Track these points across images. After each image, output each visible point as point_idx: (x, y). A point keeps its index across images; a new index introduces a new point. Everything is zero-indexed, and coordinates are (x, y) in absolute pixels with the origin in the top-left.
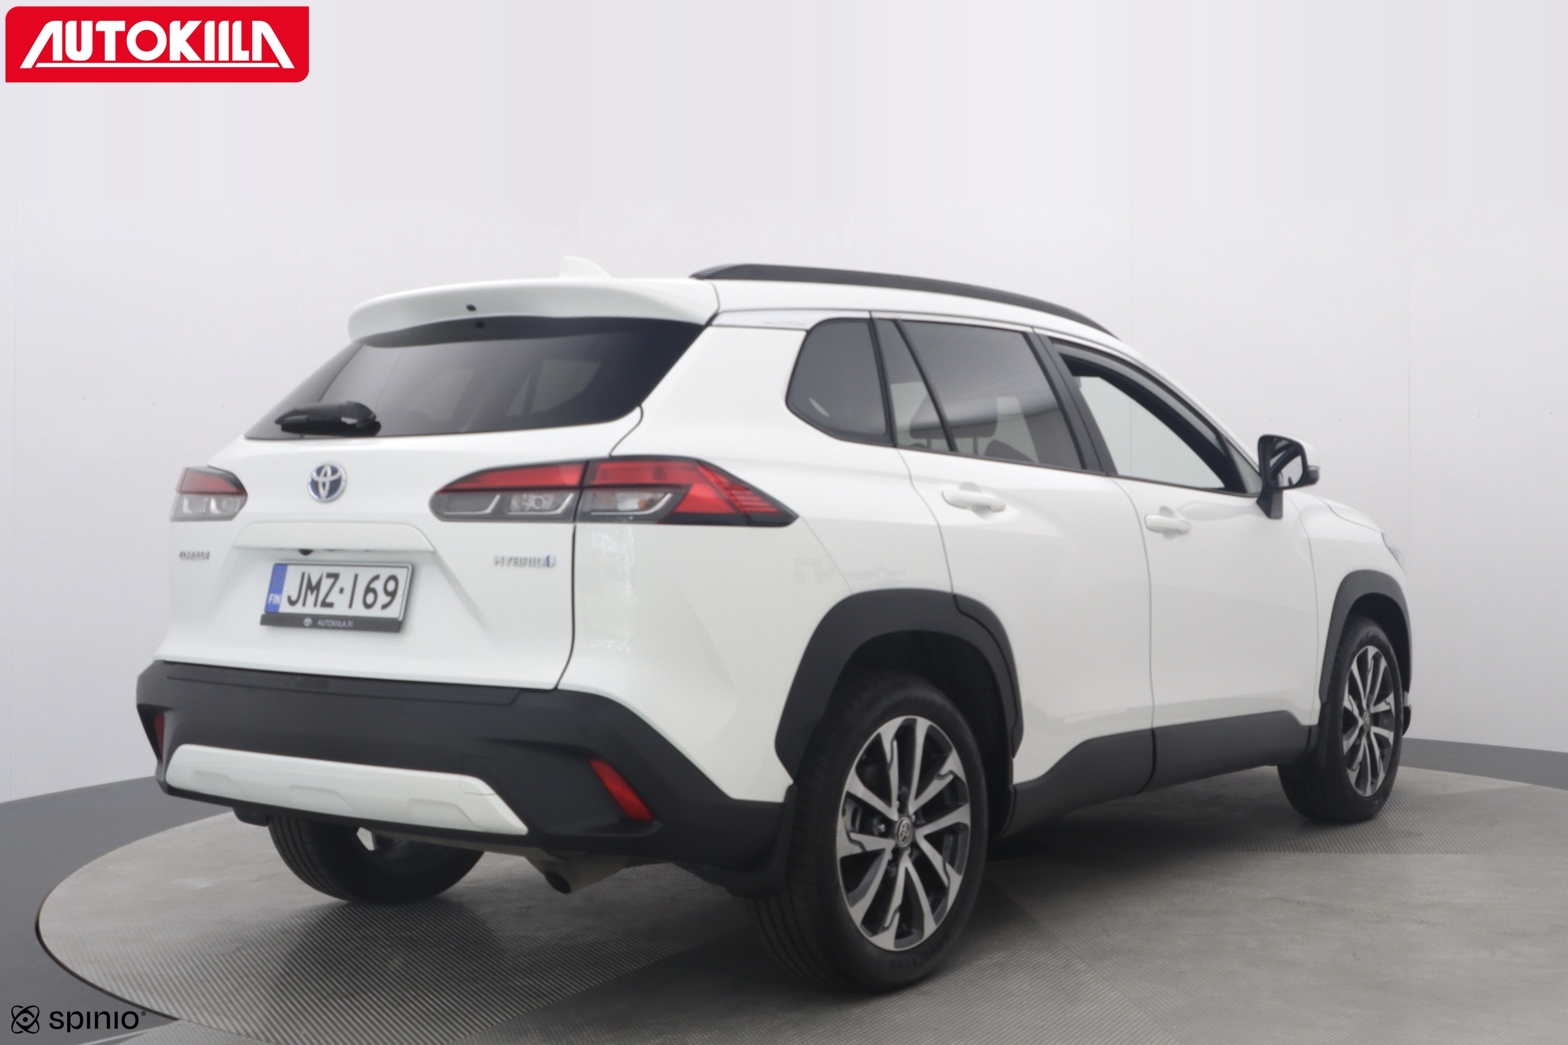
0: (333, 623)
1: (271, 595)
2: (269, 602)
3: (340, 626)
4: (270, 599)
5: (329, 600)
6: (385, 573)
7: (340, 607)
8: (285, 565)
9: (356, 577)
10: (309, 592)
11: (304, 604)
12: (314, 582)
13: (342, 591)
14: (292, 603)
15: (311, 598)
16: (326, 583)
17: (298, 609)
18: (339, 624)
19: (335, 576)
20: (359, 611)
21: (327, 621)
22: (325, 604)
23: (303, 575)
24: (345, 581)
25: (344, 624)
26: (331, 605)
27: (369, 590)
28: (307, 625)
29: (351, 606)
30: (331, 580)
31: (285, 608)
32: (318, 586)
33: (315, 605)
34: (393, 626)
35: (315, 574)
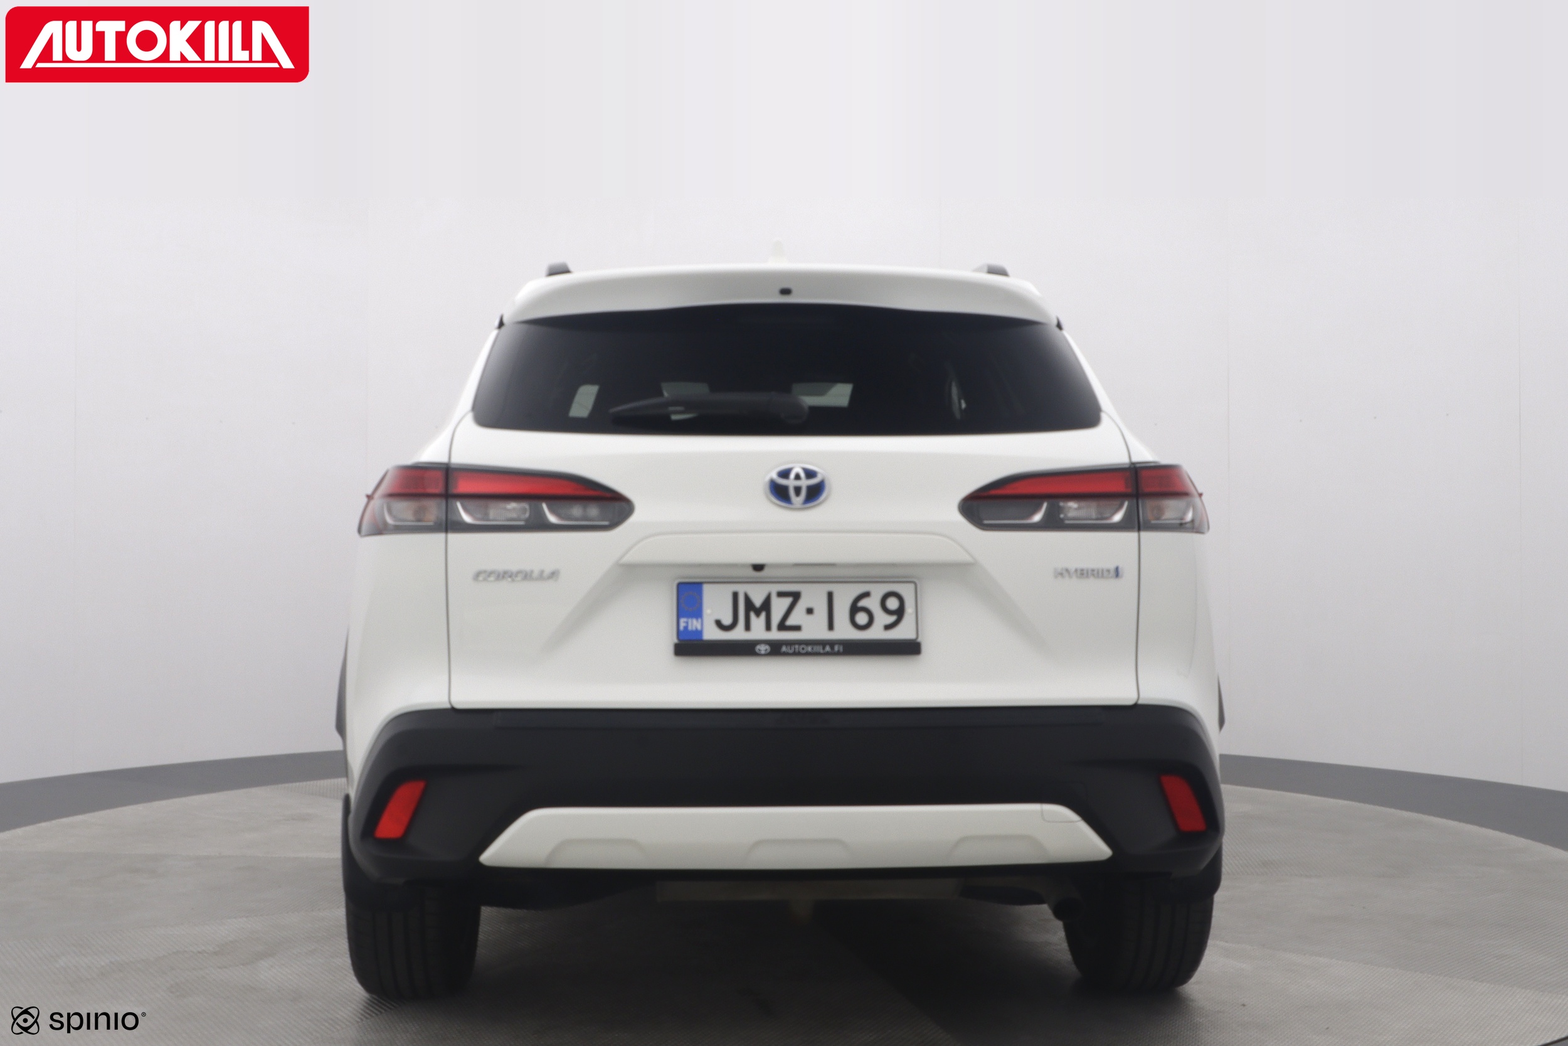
1: (683, 621)
2: (681, 628)
3: (822, 651)
4: (682, 625)
5: (790, 622)
6: (878, 591)
7: (814, 629)
8: (700, 584)
9: (830, 596)
10: (752, 615)
11: (748, 627)
15: (758, 622)
17: (738, 634)
18: (819, 649)
19: (796, 596)
21: (797, 647)
22: (782, 627)
23: (735, 595)
25: (828, 648)
26: (797, 628)
30: (788, 601)
31: (711, 633)
32: (766, 606)
34: (910, 648)
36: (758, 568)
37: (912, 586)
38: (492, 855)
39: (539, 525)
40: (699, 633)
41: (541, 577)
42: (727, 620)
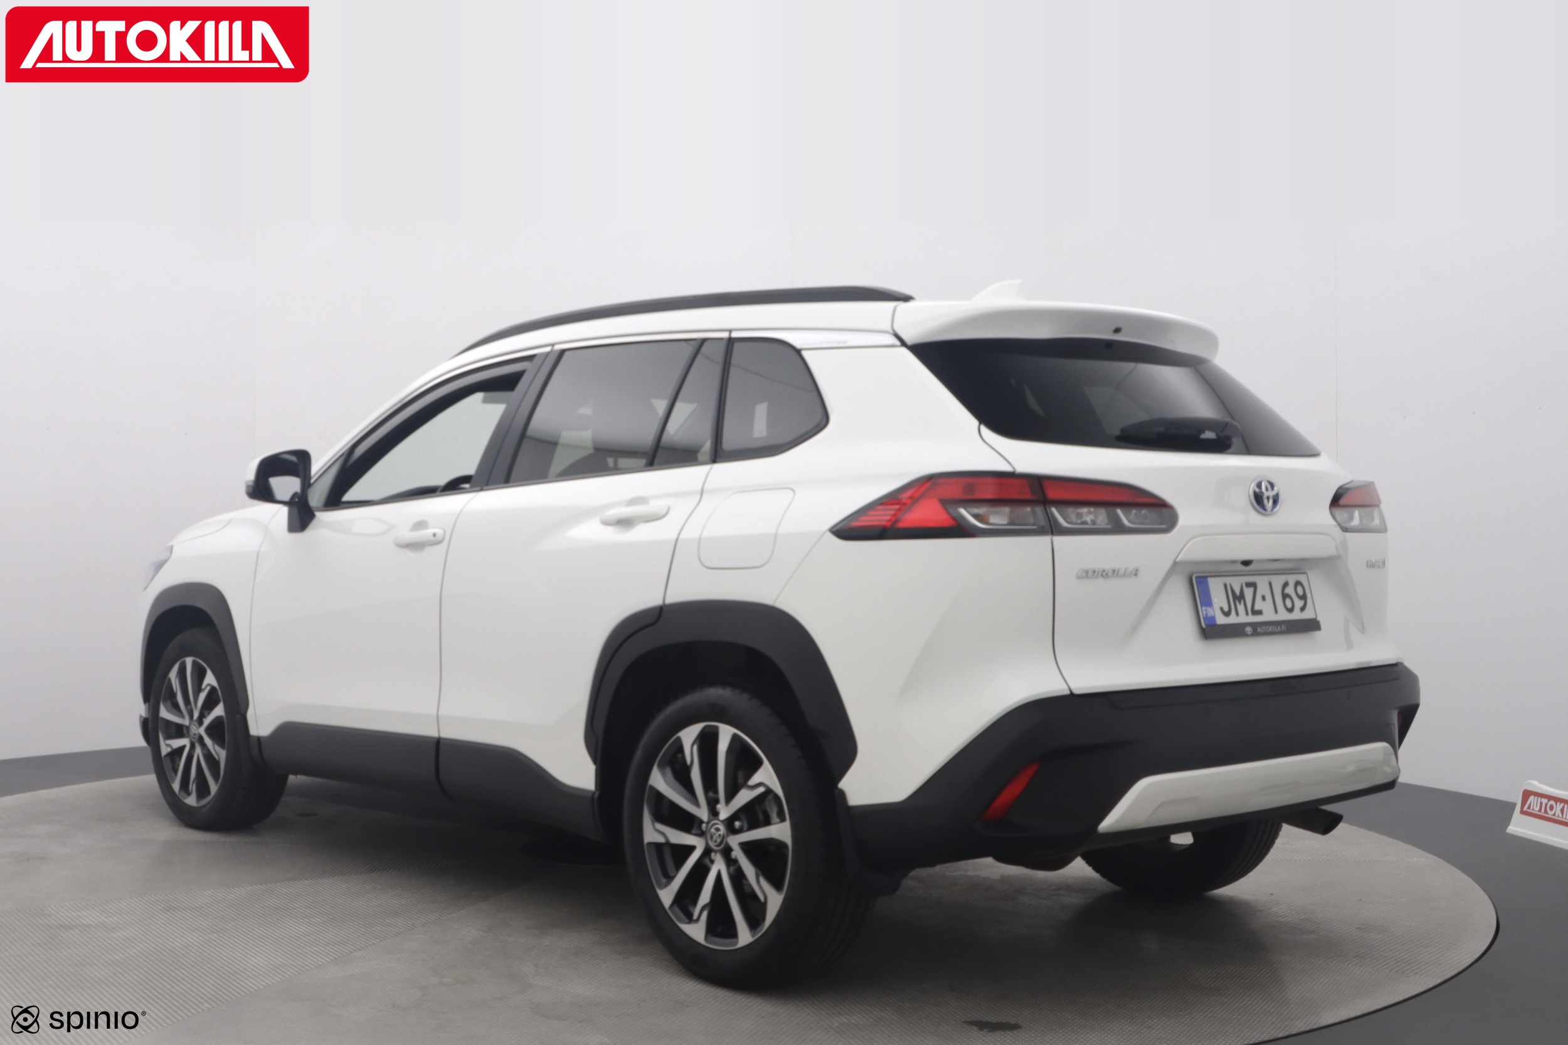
0: (1271, 629)
5: (1257, 608)
11: (1237, 614)
12: (1237, 592)
13: (1264, 598)
14: (1227, 614)
15: (1241, 608)
16: (1248, 593)
17: (1233, 619)
20: (1283, 615)
24: (1263, 589)
26: (1260, 613)
27: (1285, 596)
28: (1249, 633)
29: (1276, 611)
31: (1221, 620)
33: (1247, 614)
35: (1236, 583)
36: (1246, 563)
37: (1305, 576)
38: (1110, 822)
39: (1118, 529)
40: (1213, 618)
41: (1126, 575)
42: (1226, 609)
